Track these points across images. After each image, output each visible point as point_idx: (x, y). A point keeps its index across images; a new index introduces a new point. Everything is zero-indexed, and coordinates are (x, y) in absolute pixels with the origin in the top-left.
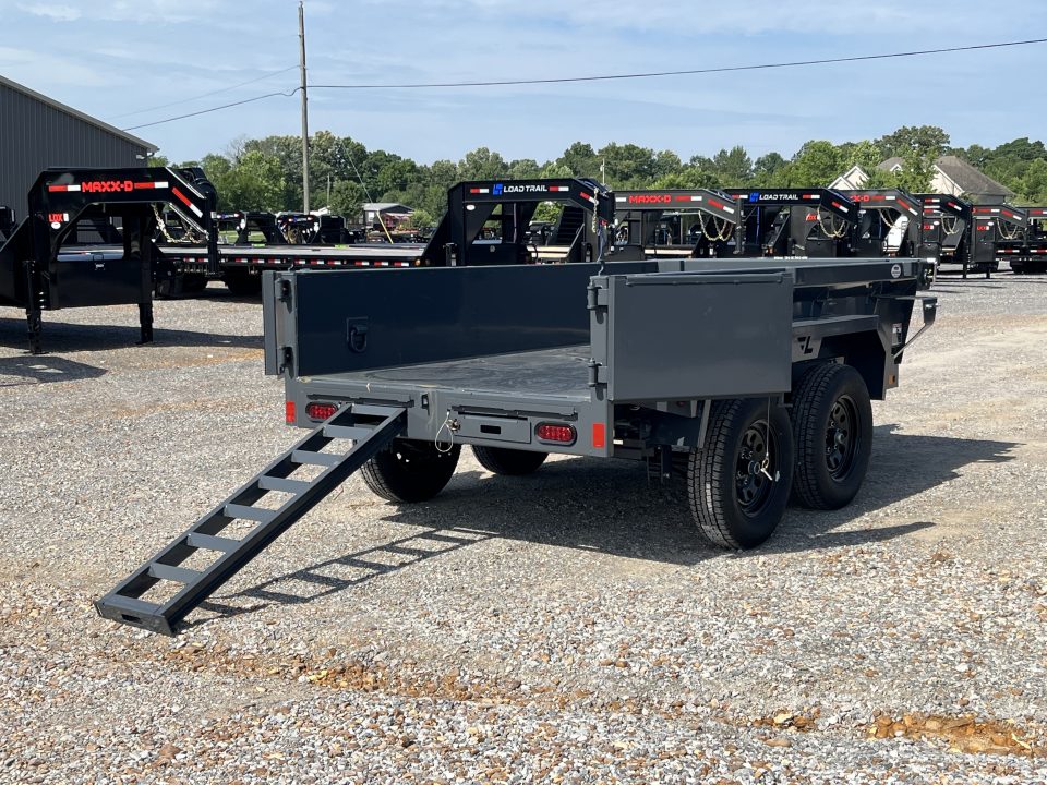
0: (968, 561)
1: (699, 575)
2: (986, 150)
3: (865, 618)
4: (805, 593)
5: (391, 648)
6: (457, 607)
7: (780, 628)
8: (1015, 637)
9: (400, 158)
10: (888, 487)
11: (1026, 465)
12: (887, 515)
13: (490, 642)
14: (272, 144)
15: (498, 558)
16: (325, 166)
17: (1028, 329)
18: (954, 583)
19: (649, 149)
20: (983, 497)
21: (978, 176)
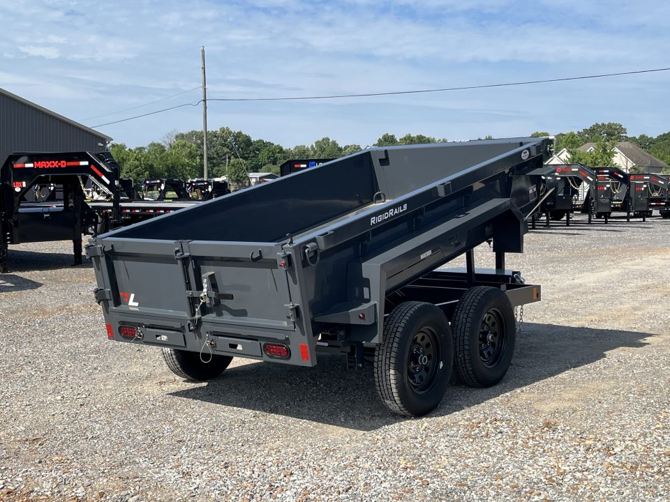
0: (568, 428)
1: (378, 437)
2: (650, 138)
3: (483, 472)
4: (447, 452)
5: (142, 493)
6: (202, 461)
7: (421, 479)
8: (585, 488)
9: (273, 144)
10: (531, 370)
11: (630, 355)
12: (522, 391)
13: (213, 488)
14: (193, 136)
15: (244, 423)
16: (226, 150)
17: (659, 257)
18: (554, 444)
19: (432, 137)
20: (593, 378)
21: (644, 155)
